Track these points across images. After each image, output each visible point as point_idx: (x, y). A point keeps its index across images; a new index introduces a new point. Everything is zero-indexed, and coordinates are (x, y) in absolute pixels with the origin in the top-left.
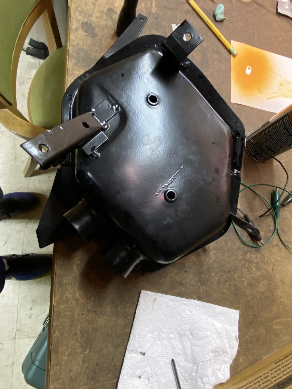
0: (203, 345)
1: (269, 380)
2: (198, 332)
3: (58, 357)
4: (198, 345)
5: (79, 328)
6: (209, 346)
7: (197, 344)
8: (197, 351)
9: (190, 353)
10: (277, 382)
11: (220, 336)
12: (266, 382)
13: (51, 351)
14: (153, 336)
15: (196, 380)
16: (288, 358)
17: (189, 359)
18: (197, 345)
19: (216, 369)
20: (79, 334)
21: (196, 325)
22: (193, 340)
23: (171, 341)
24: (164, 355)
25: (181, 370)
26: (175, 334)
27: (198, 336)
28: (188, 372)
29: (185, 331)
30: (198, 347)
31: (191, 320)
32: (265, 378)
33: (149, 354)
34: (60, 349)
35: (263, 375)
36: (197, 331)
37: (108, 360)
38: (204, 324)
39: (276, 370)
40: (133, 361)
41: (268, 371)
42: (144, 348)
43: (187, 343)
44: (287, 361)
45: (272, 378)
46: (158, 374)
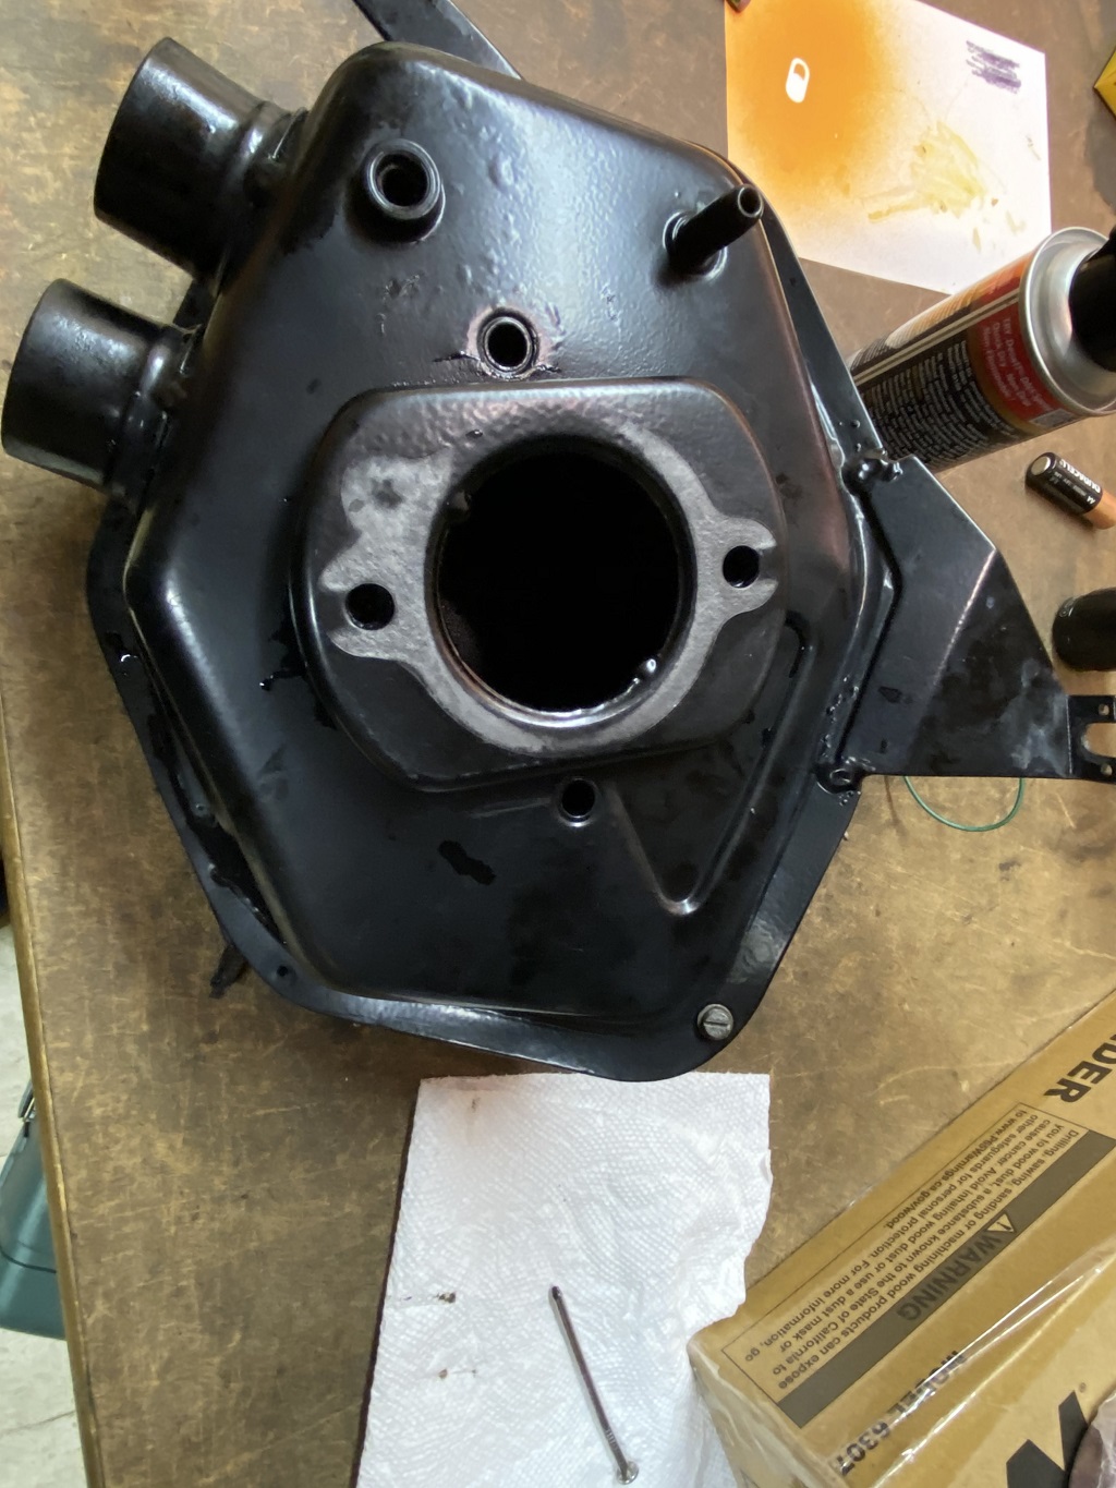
0: (656, 1222)
1: (872, 1292)
2: (638, 1183)
3: (123, 1390)
4: (640, 1224)
5: (188, 1267)
6: (678, 1222)
7: (635, 1219)
8: (637, 1242)
9: (612, 1255)
10: (899, 1296)
11: (712, 1178)
12: (862, 1300)
13: (88, 1376)
14: (480, 1229)
15: (637, 1335)
16: (928, 1201)
17: (609, 1275)
18: (634, 1222)
19: (702, 1280)
20: (193, 1288)
21: (631, 1158)
22: (619, 1209)
23: (544, 1230)
24: (522, 1282)
25: (584, 1314)
26: (557, 1202)
27: (638, 1194)
28: (608, 1314)
29: (591, 1187)
30: (638, 1228)
31: (610, 1146)
32: (858, 1285)
33: (469, 1293)
34: (124, 1357)
35: (850, 1275)
36: (633, 1177)
37: (320, 1349)
38: (655, 1150)
39: (891, 1250)
40: (414, 1333)
41: (866, 1258)
42: (450, 1279)
43: (601, 1222)
44: (923, 1214)
45: (881, 1284)
46: (508, 1346)
